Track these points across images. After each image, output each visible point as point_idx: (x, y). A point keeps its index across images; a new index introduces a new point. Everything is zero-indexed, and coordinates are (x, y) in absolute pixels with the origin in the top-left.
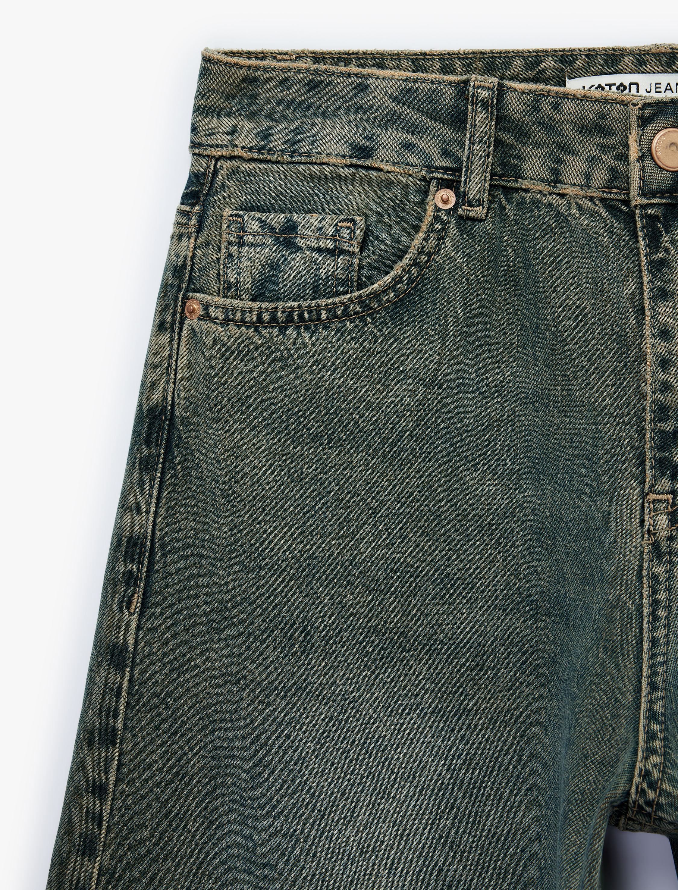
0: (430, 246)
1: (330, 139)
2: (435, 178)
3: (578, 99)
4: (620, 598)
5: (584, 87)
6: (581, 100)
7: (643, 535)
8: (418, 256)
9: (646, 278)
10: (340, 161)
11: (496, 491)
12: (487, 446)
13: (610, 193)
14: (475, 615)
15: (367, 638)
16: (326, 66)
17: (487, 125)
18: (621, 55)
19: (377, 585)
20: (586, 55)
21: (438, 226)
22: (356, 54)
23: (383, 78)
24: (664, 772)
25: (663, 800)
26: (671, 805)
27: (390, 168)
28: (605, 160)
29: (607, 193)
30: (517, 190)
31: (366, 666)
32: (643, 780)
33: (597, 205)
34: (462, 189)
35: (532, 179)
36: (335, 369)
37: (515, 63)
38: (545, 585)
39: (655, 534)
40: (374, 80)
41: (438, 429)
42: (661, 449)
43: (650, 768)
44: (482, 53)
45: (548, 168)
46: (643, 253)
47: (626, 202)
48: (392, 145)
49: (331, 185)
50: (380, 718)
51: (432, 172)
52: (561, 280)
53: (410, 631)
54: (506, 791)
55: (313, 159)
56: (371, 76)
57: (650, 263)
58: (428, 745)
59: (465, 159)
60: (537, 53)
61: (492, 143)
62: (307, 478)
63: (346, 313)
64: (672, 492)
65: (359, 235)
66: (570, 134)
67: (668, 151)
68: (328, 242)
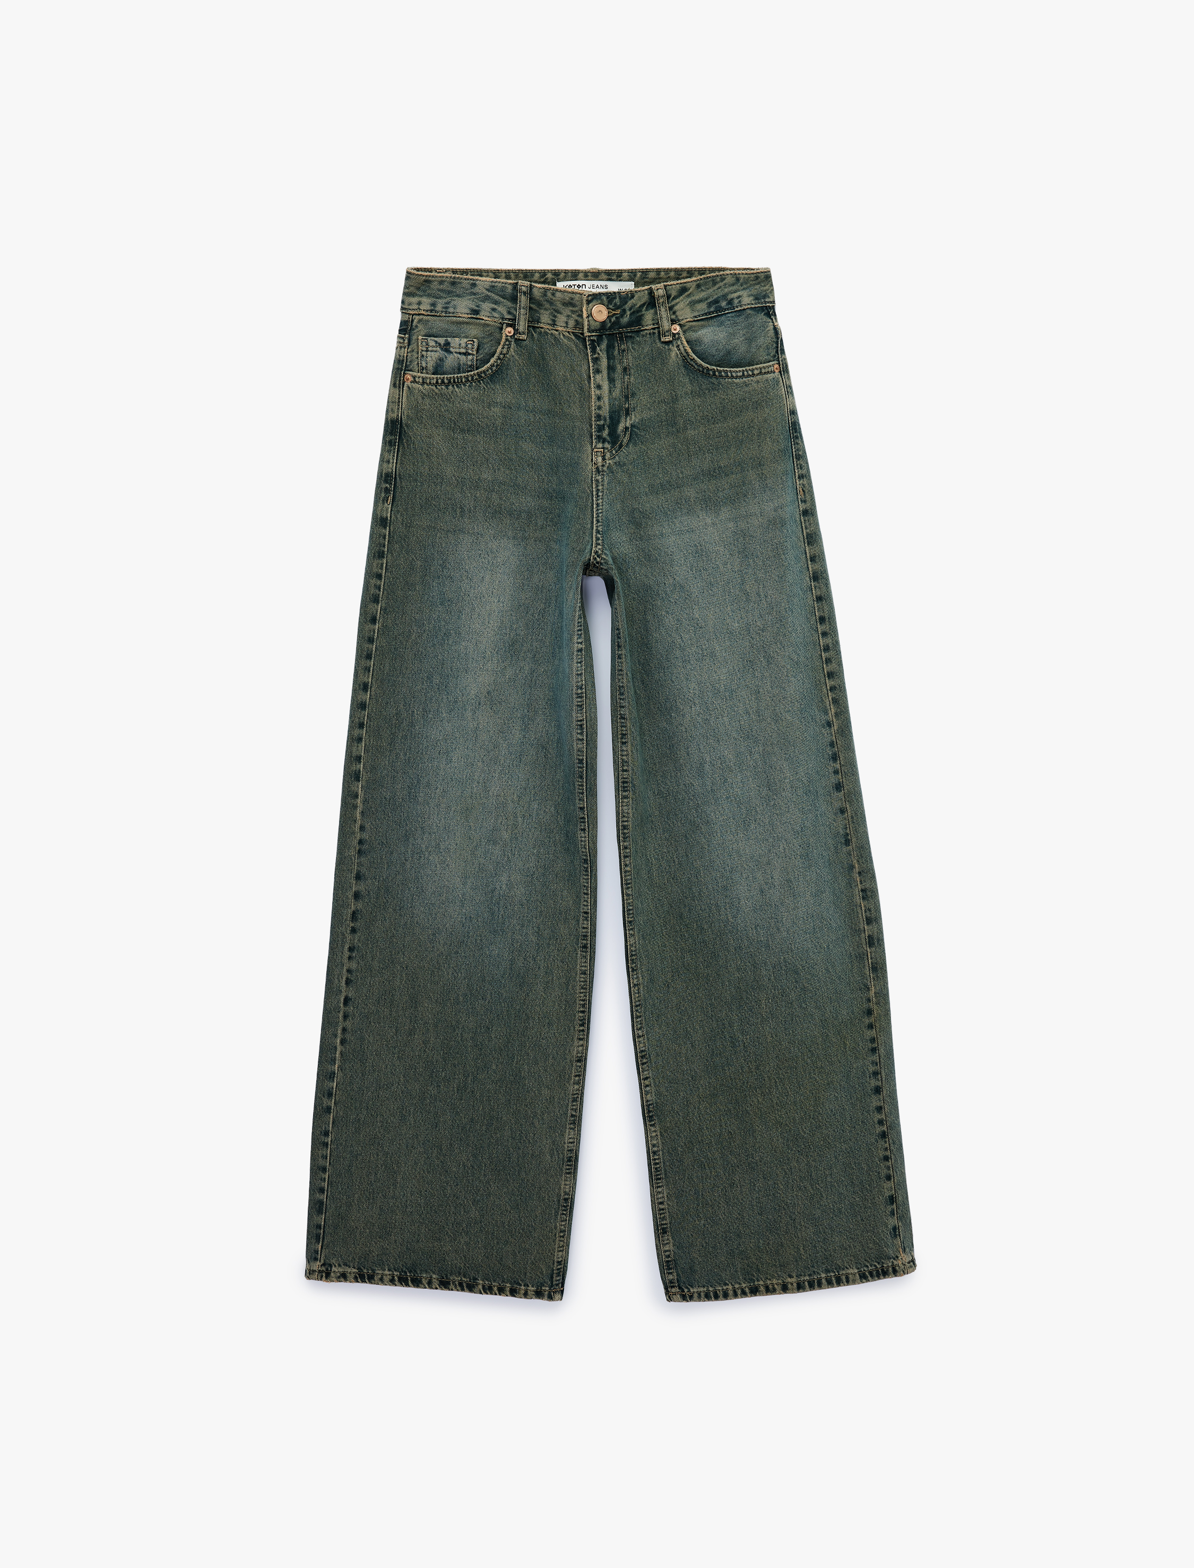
0: (505, 351)
1: (461, 307)
2: (505, 323)
3: (562, 292)
4: (585, 489)
5: (564, 286)
7: (592, 465)
8: (500, 355)
9: (591, 365)
10: (466, 316)
11: (534, 450)
12: (530, 432)
13: (576, 330)
14: (528, 499)
15: (486, 509)
16: (458, 275)
17: (526, 301)
18: (578, 273)
19: (489, 489)
20: (564, 272)
21: (507, 343)
22: (471, 270)
23: (482, 281)
25: (602, 561)
27: (487, 318)
28: (573, 317)
29: (574, 330)
30: (538, 327)
31: (486, 521)
32: (595, 554)
33: (571, 335)
34: (516, 328)
35: (544, 324)
36: (469, 402)
37: (536, 275)
38: (555, 486)
39: (597, 464)
40: (479, 281)
41: (511, 425)
42: (598, 432)
44: (523, 271)
45: (550, 319)
46: (589, 355)
47: (582, 334)
48: (487, 309)
49: (463, 326)
50: (492, 541)
51: (504, 320)
52: (557, 365)
53: (503, 507)
54: (542, 568)
55: (455, 315)
56: (477, 280)
57: (592, 359)
58: (511, 551)
59: (517, 315)
60: (545, 271)
61: (528, 309)
62: (459, 447)
63: (472, 379)
64: (603, 448)
65: (476, 347)
66: (559, 306)
67: (598, 314)
68: (463, 350)
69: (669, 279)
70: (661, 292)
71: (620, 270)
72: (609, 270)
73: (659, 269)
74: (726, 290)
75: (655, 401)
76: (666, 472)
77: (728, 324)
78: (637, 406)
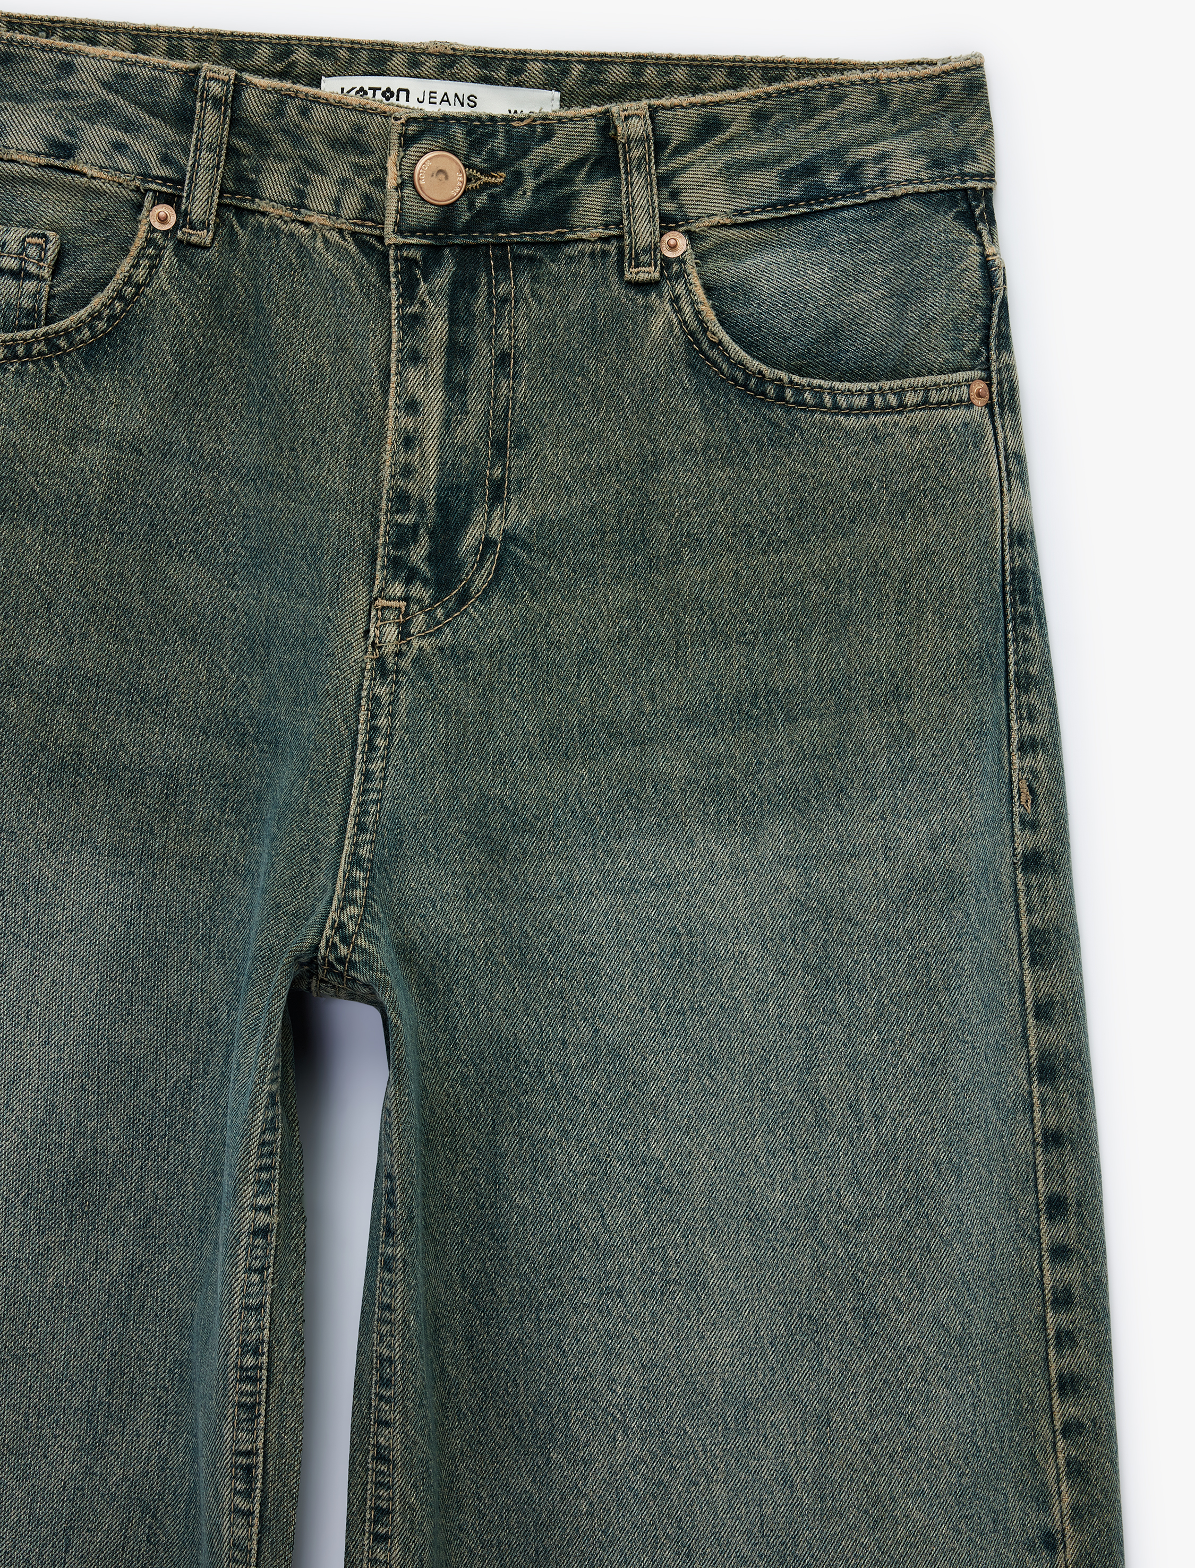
0: (140, 276)
1: (22, 131)
2: (151, 190)
3: (331, 105)
4: (332, 721)
5: (343, 89)
6: (335, 106)
7: (367, 648)
8: (123, 287)
9: (395, 336)
10: (33, 159)
11: (205, 586)
12: (196, 531)
13: (363, 226)
14: (169, 737)
15: (32, 756)
16: (23, 36)
17: (219, 127)
18: (391, 52)
19: (48, 693)
20: (348, 48)
21: (150, 251)
22: (63, 22)
23: (93, 57)
24: (361, 926)
25: (356, 957)
26: (365, 963)
27: (95, 172)
28: (358, 185)
29: (359, 225)
30: (253, 212)
31: (29, 790)
32: (335, 933)
33: (347, 240)
34: (183, 207)
35: (271, 201)
36: (9, 423)
37: (260, 51)
38: (254, 705)
39: (380, 648)
40: (82, 59)
41: (135, 504)
42: (396, 546)
43: (346, 920)
44: (220, 34)
45: (291, 188)
46: (394, 305)
47: (380, 239)
48: (100, 143)
49: (20, 189)
50: (43, 855)
51: (148, 182)
52: (297, 330)
53: (86, 751)
54: (193, 953)
56: (78, 53)
57: (401, 318)
58: (101, 891)
59: (189, 169)
60: (288, 40)
61: (224, 151)
63: (28, 353)
64: (407, 599)
65: (51, 254)
66: (321, 149)
67: (434, 179)
68: (12, 262)
69: (669, 88)
70: (638, 127)
71: (520, 53)
72: (485, 51)
73: (640, 57)
74: (844, 134)
75: (587, 467)
77: (839, 243)
78: (530, 477)
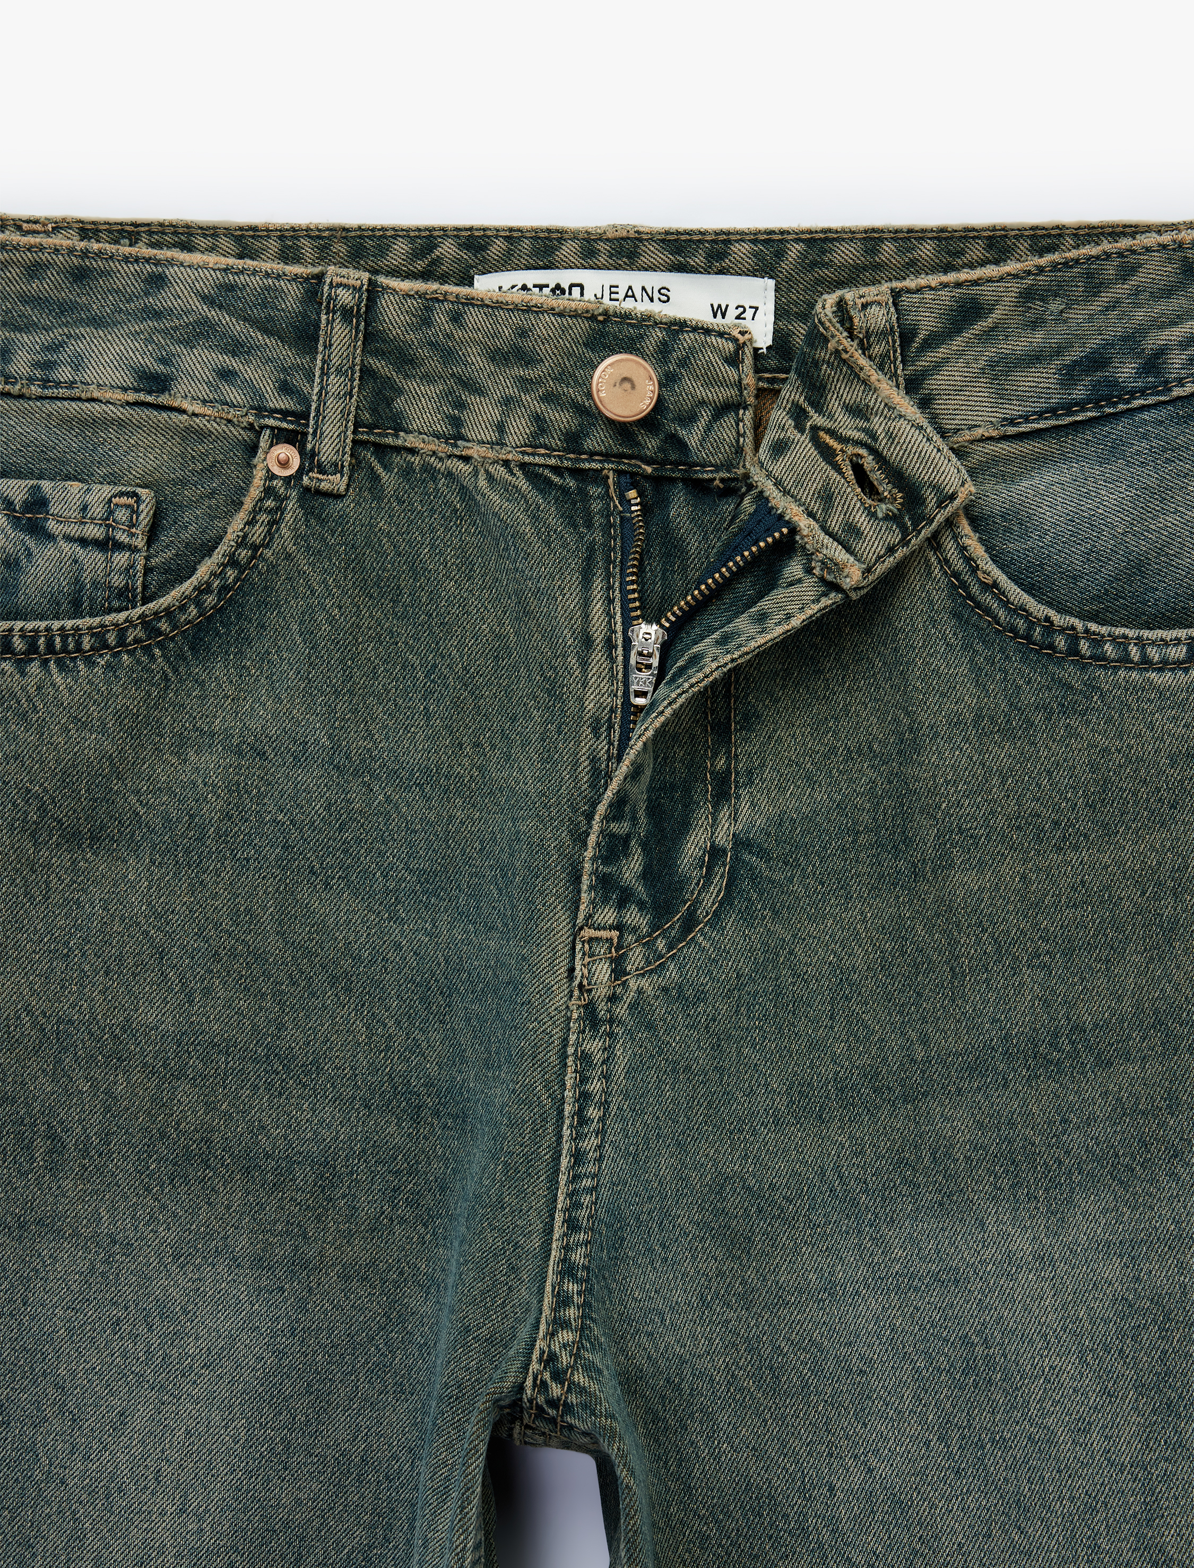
0: (257, 535)
1: (103, 362)
2: (267, 427)
3: (487, 305)
4: (531, 1088)
5: (500, 288)
6: (492, 308)
7: (571, 992)
8: (236, 550)
10: (119, 396)
13: (534, 455)
15: (149, 1147)
16: (101, 245)
17: (350, 345)
18: (560, 240)
19: (165, 1065)
20: (505, 238)
21: (270, 503)
22: (148, 225)
23: (189, 266)
24: (577, 1356)
25: (573, 1399)
26: (585, 1406)
27: (197, 408)
28: (526, 404)
29: (529, 454)
30: (397, 449)
31: (146, 1190)
32: (545, 1367)
33: (515, 475)
34: (309, 446)
35: (421, 433)
36: (103, 730)
37: (396, 247)
39: (589, 991)
40: (176, 268)
41: (262, 822)
42: (604, 861)
43: (558, 1350)
44: (345, 229)
45: (444, 416)
48: (201, 372)
49: (103, 435)
50: (168, 1271)
51: (264, 417)
53: (216, 1137)
54: (365, 1386)
55: (76, 392)
56: (170, 262)
58: (244, 1313)
59: (315, 398)
60: (430, 231)
61: (357, 374)
62: (55, 898)
63: (121, 642)
64: (619, 927)
65: (145, 518)
66: (478, 362)
67: (618, 390)
68: (96, 529)
69: (913, 267)
70: (879, 317)
71: (722, 232)
72: (678, 233)
73: (874, 230)
74: (1140, 315)
75: (833, 750)
76: (862, 1033)
77: (1138, 453)
78: (763, 765)
